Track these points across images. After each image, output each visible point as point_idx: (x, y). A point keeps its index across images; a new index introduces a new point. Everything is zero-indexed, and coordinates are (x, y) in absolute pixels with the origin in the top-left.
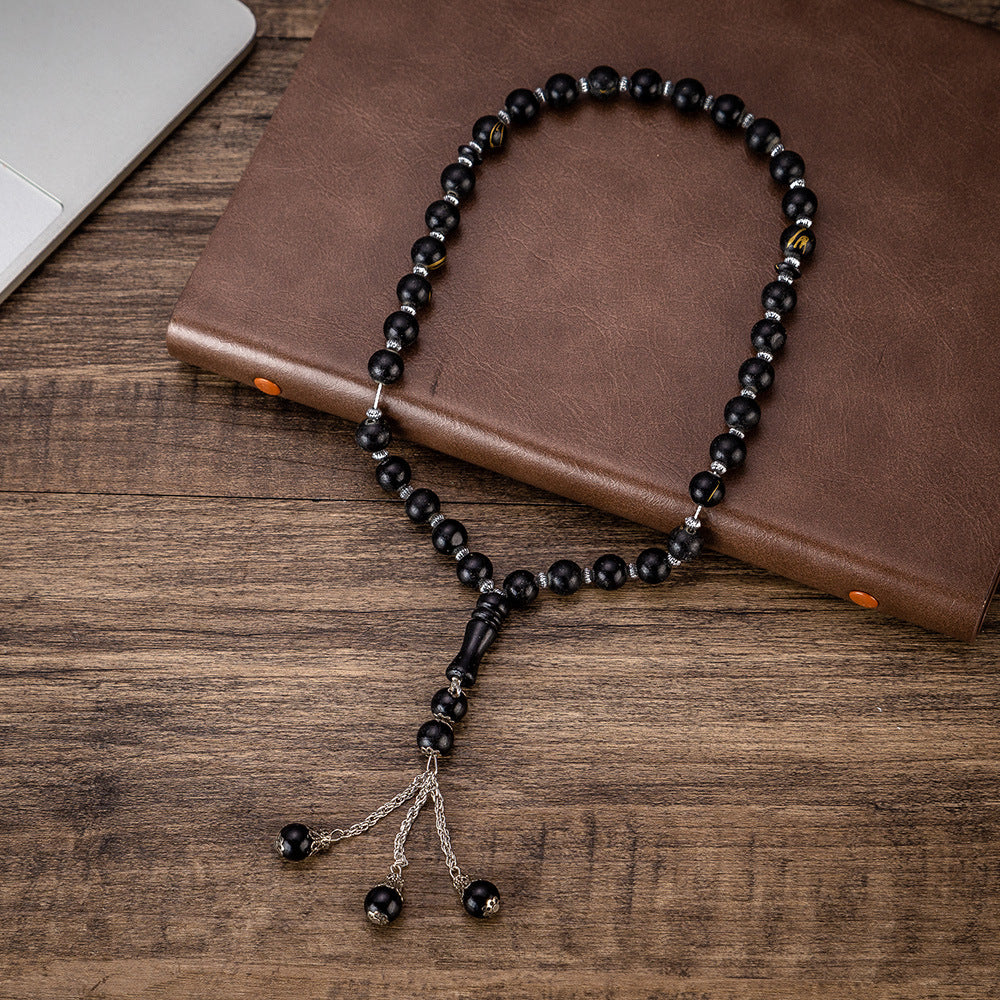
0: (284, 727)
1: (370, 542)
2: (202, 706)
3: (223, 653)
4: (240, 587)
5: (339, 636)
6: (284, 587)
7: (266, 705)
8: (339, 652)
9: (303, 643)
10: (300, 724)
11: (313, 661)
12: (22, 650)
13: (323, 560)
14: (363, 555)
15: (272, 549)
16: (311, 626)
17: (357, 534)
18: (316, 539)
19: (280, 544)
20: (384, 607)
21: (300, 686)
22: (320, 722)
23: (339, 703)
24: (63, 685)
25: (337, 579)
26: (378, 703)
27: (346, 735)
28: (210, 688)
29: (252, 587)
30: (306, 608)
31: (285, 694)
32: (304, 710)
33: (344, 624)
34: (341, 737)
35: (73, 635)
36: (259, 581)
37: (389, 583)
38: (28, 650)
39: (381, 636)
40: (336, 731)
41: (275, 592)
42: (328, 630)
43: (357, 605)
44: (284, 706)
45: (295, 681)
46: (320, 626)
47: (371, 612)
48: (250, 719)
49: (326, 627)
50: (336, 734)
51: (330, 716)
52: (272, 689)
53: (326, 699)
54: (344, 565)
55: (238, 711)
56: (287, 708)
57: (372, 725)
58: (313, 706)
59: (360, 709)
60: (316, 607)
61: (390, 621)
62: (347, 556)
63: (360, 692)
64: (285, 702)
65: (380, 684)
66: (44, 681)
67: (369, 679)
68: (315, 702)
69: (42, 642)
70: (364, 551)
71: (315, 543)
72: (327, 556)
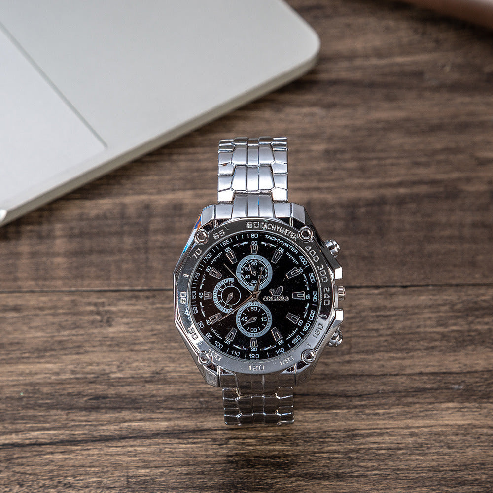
0: (402, 470)
1: (458, 317)
2: (325, 455)
3: (338, 411)
4: (347, 358)
5: (442, 393)
6: (386, 356)
7: (383, 451)
8: (444, 406)
9: (410, 400)
10: (416, 467)
11: (421, 414)
12: (154, 416)
13: (418, 333)
14: (454, 328)
15: (371, 326)
16: (415, 385)
17: (446, 312)
18: (409, 317)
19: (378, 322)
20: (479, 368)
21: (412, 435)
22: (435, 464)
23: (449, 448)
24: (194, 443)
25: (433, 347)
26: (486, 446)
27: (460, 474)
28: (330, 440)
29: (357, 357)
30: (408, 371)
31: (399, 442)
32: (419, 454)
33: (445, 383)
34: (456, 476)
35: (200, 402)
36: (363, 352)
37: (480, 349)
38: (160, 416)
39: (480, 391)
40: (452, 471)
41: (379, 360)
42: (431, 389)
43: (455, 368)
44: (401, 452)
45: (407, 431)
46: (422, 386)
47: (469, 372)
48: (370, 464)
49: (429, 386)
50: (451, 473)
51: (443, 458)
52: (387, 438)
53: (438, 444)
54: (438, 336)
55: (358, 458)
56: (403, 454)
57: (483, 464)
58: (427, 451)
59: (470, 452)
60: (417, 370)
61: (486, 379)
62: (440, 329)
63: (468, 438)
64: (400, 449)
65: (485, 431)
66: (177, 441)
67: (475, 427)
68: (428, 448)
69: (171, 409)
70: (454, 325)
71: (409, 320)
72: (421, 330)
